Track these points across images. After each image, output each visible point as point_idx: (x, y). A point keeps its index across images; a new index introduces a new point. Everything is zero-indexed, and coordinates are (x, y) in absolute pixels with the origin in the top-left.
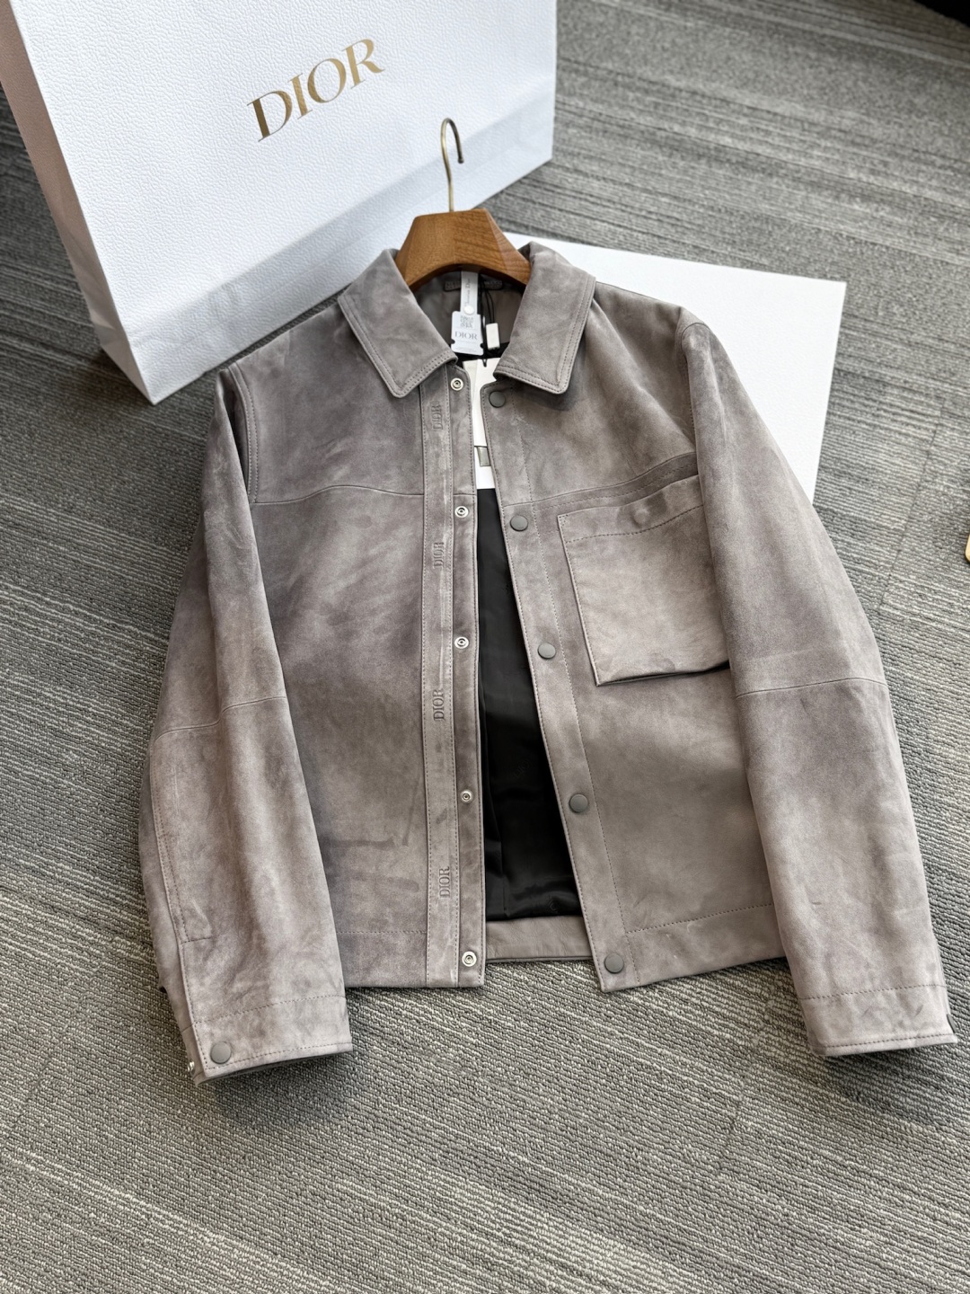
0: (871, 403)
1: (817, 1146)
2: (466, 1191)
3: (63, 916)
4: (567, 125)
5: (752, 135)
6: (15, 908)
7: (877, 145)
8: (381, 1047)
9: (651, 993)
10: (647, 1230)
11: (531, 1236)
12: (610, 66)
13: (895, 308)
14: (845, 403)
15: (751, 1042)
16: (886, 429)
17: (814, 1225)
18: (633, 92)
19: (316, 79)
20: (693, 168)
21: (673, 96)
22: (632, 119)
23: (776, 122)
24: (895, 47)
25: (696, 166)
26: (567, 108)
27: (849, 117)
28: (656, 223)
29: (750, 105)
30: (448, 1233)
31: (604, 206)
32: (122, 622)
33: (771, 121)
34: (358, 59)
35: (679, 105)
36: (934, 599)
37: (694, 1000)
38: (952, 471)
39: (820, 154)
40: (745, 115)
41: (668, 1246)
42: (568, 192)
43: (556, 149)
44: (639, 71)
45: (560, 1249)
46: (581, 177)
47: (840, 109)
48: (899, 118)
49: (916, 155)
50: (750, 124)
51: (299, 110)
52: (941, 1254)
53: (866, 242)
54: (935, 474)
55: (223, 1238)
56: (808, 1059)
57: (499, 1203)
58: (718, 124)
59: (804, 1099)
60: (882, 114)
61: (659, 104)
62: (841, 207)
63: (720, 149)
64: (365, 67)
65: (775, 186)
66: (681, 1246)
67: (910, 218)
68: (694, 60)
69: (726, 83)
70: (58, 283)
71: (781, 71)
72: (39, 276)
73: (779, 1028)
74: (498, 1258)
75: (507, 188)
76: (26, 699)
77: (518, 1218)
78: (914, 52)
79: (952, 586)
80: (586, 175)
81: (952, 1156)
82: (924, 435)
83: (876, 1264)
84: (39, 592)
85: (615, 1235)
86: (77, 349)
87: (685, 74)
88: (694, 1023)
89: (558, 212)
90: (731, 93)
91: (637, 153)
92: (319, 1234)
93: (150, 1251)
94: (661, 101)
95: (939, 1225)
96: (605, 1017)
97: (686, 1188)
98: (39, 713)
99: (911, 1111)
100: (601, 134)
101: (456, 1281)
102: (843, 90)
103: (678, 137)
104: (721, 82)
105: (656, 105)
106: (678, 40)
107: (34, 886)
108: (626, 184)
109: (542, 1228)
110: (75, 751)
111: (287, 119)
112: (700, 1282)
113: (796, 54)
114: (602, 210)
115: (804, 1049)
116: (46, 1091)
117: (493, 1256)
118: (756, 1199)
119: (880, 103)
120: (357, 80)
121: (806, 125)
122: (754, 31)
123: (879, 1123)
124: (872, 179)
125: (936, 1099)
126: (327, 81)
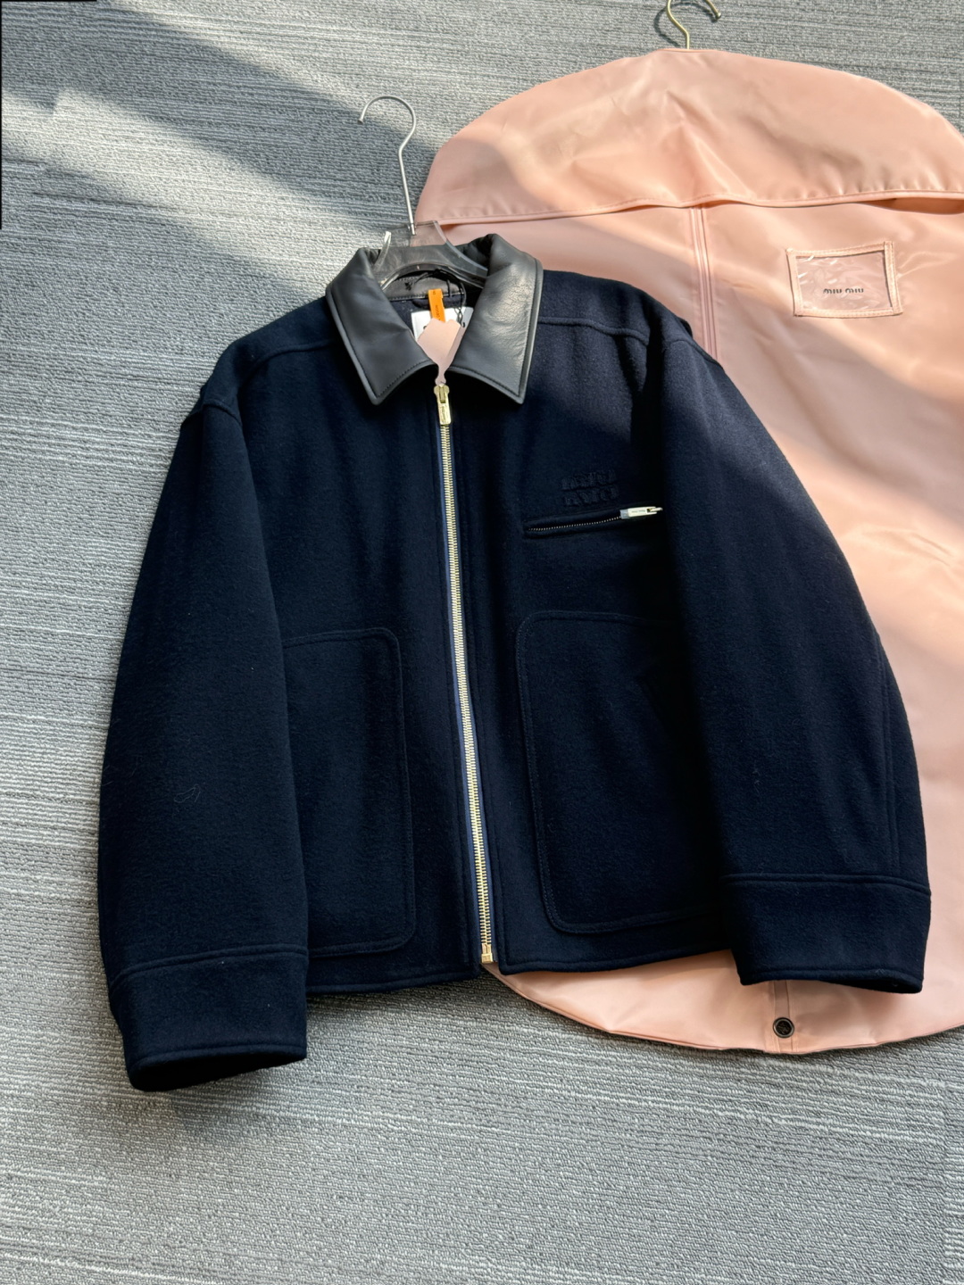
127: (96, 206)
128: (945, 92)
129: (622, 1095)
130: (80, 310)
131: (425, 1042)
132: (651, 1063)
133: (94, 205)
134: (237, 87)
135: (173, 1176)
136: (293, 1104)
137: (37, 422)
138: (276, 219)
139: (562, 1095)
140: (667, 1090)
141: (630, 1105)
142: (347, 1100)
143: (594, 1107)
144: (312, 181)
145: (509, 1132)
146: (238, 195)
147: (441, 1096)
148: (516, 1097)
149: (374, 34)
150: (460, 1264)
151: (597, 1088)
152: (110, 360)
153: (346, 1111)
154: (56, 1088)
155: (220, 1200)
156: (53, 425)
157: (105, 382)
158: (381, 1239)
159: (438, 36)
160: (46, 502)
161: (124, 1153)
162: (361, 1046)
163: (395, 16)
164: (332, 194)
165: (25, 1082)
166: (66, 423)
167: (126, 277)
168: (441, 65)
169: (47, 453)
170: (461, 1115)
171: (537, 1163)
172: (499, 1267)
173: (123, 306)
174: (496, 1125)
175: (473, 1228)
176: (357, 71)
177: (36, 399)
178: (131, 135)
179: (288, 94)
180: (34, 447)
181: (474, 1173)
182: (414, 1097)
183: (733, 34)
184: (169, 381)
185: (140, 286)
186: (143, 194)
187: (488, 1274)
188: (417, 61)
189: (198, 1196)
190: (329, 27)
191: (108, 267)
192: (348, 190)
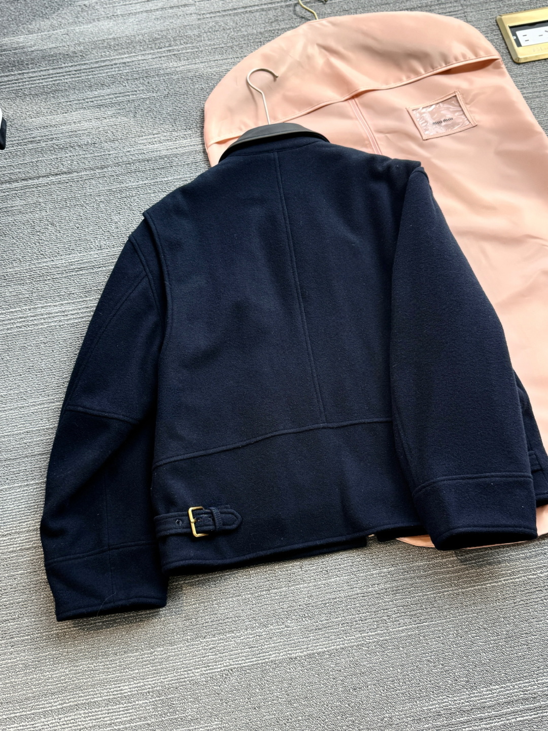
127: (26, 182)
128: (455, 11)
129: (486, 582)
130: (36, 241)
131: (369, 588)
132: (496, 560)
133: (24, 183)
134: (83, 99)
135: (257, 708)
136: (310, 646)
137: (33, 308)
138: (129, 164)
139: (455, 593)
140: (510, 572)
141: (493, 587)
142: (339, 634)
143: (474, 594)
144: (141, 138)
145: (434, 623)
146: (103, 156)
147: (389, 615)
148: (430, 602)
149: (148, 54)
150: (433, 704)
151: (472, 583)
152: (62, 264)
153: (340, 640)
154: (173, 680)
155: (288, 713)
156: (42, 307)
157: (63, 276)
158: (385, 705)
159: (182, 46)
160: (53, 351)
161: (224, 704)
162: (335, 601)
163: (156, 42)
164: (155, 143)
165: (153, 682)
166: (49, 304)
167: (56, 216)
168: (190, 61)
169: (44, 324)
170: (404, 622)
171: (455, 635)
172: (455, 698)
173: (60, 232)
174: (425, 621)
175: (433, 682)
176: (146, 75)
177: (28, 296)
178: (33, 139)
179: (112, 96)
180: (36, 322)
181: (423, 652)
182: (375, 620)
183: (337, 9)
184: (100, 266)
185: (65, 219)
186: (50, 169)
187: (451, 705)
188: (176, 62)
189: (274, 715)
190: (123, 56)
191: (44, 214)
192: (162, 138)
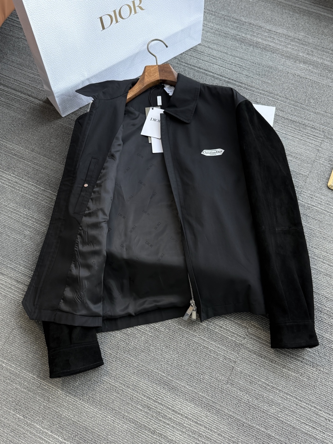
0: (301, 132)
1: (260, 378)
2: (144, 383)
3: (21, 284)
4: (207, 32)
5: (268, 39)
6: (5, 280)
7: (310, 45)
8: (120, 334)
9: (210, 323)
10: (202, 401)
11: (164, 400)
12: (223, 13)
13: (312, 101)
14: (292, 131)
15: (241, 342)
16: (305, 141)
17: (257, 404)
18: (230, 22)
19: (121, 11)
20: (248, 49)
21: (243, 24)
22: (229, 31)
23: (277, 35)
24: (319, 12)
25: (249, 48)
26: (207, 26)
27: (301, 35)
28: (234, 66)
29: (269, 29)
30: (137, 396)
31: (217, 60)
32: (47, 189)
33: (275, 35)
34: (136, 5)
35: (245, 27)
36: (316, 199)
37: (224, 326)
38: (326, 156)
39: (291, 47)
40: (266, 32)
41: (208, 407)
42: (205, 54)
43: (202, 40)
44: (232, 15)
45: (173, 405)
46: (210, 50)
47: (299, 32)
48: (319, 36)
49: (323, 49)
50: (268, 35)
51: (115, 21)
52: (298, 416)
53: (304, 77)
54: (320, 157)
55: (64, 393)
56: (260, 349)
57: (154, 388)
58: (257, 35)
59: (257, 362)
60: (313, 34)
61: (238, 27)
62: (296, 65)
63: (257, 43)
64: (138, 8)
65: (275, 57)
66: (212, 407)
67: (319, 70)
68: (251, 12)
69: (261, 21)
70: (35, 75)
71: (280, 18)
72: (29, 73)
73: (251, 338)
74: (153, 406)
75: (185, 52)
76: (14, 212)
77: (160, 394)
78: (325, 14)
79: (322, 195)
80: (212, 49)
81: (305, 385)
82: (317, 144)
83: (276, 418)
84: (20, 177)
85: (191, 402)
86: (39, 97)
87: (248, 17)
88: (223, 334)
89: (201, 61)
90: (263, 25)
91: (230, 43)
92: (95, 394)
93: (40, 395)
94: (239, 26)
95: (298, 407)
96: (194, 330)
97: (216, 388)
98: (18, 217)
99: (292, 369)
100: (218, 35)
101: (138, 412)
102: (301, 26)
103: (244, 38)
104: (260, 21)
105: (237, 27)
106: (246, 6)
107: (12, 274)
108: (225, 53)
109: (168, 397)
110: (28, 231)
111: (111, 24)
112: (218, 419)
113: (286, 12)
114: (216, 61)
115: (259, 346)
116: (11, 341)
117: (151, 405)
118: (239, 394)
119: (312, 31)
120: (135, 12)
121: (287, 37)
122: (272, 4)
123: (281, 372)
124: (307, 56)
125: (301, 365)
126: (125, 12)
